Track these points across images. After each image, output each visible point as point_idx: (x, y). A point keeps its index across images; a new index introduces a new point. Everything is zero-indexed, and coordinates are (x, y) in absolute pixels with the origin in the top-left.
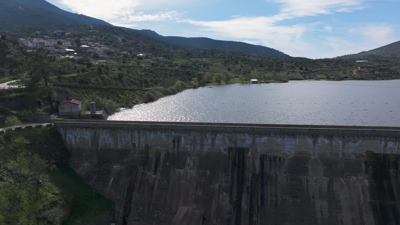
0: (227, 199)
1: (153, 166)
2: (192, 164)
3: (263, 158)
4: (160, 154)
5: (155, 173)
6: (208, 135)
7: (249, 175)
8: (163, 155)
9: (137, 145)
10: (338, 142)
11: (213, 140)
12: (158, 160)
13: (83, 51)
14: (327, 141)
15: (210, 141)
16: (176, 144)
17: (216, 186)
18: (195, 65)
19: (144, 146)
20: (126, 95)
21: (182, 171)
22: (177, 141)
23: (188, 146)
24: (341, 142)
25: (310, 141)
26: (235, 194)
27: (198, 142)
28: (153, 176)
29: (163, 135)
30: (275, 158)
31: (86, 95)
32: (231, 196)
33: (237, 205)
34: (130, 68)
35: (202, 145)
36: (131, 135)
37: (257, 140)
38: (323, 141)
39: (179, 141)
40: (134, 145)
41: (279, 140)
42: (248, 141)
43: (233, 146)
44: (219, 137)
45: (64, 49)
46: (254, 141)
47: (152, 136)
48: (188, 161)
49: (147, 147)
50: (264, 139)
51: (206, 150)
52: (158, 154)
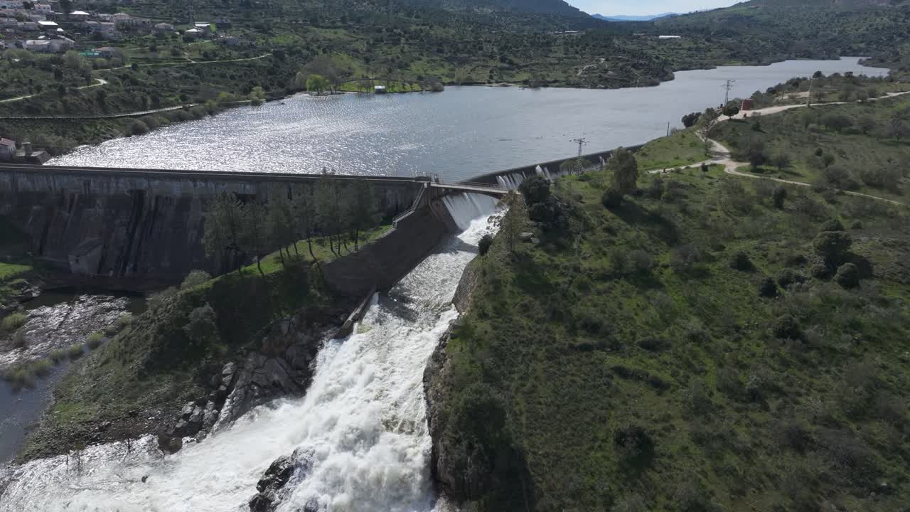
0: (125, 231)
1: (68, 206)
2: (101, 204)
3: (157, 198)
4: (74, 196)
5: (69, 212)
6: (113, 179)
7: (145, 213)
8: (77, 196)
9: (53, 189)
10: (211, 185)
11: (117, 183)
12: (72, 201)
13: (76, 24)
14: (203, 184)
15: (114, 185)
16: (87, 187)
17: (118, 222)
18: (308, 49)
19: (59, 189)
20: (96, 127)
21: (92, 210)
22: (87, 184)
23: (98, 189)
24: (213, 186)
25: (191, 184)
26: (131, 227)
27: (105, 185)
28: (68, 215)
29: (75, 179)
30: (167, 198)
31: (31, 130)
32: (127, 230)
33: (131, 236)
34: (160, 62)
35: (109, 188)
36: (47, 178)
37: (152, 183)
38: (200, 184)
39: (89, 184)
40: (50, 188)
41: (168, 183)
42: (144, 184)
43: (133, 188)
44: (122, 180)
45: (37, 20)
46: (149, 184)
47: (65, 179)
48: (98, 202)
49: (63, 190)
50: (157, 182)
51: (112, 192)
52: (73, 195)
